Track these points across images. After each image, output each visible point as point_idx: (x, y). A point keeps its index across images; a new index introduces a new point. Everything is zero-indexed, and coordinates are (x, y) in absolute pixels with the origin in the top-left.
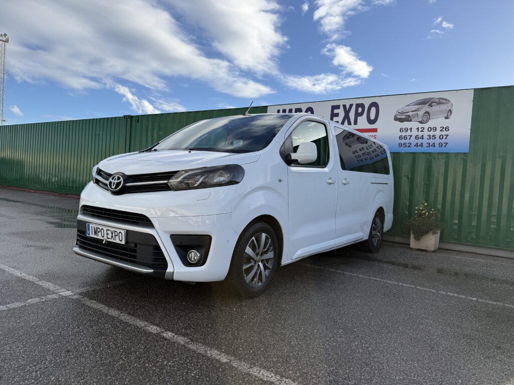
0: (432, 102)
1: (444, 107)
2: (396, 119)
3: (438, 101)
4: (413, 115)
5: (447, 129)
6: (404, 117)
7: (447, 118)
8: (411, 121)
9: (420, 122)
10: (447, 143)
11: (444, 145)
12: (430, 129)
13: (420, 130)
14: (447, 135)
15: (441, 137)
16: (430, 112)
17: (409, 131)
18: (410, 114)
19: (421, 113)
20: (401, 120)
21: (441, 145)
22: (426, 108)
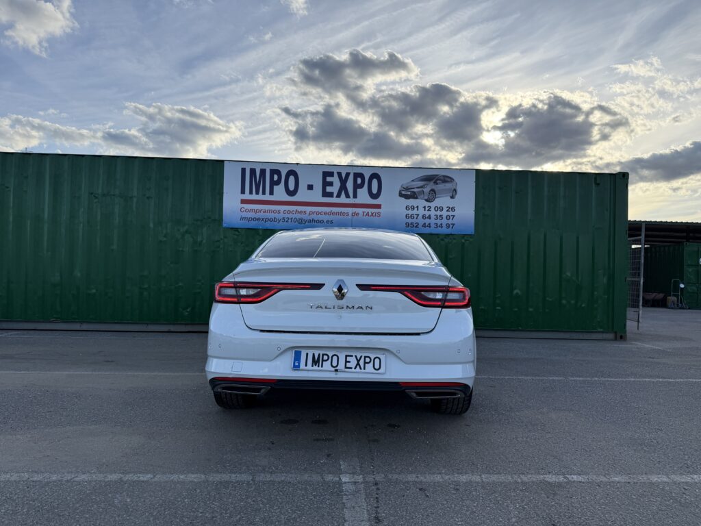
0: (437, 180)
1: (448, 186)
2: (401, 195)
3: (442, 178)
4: (419, 192)
5: (453, 209)
6: (409, 193)
7: (452, 197)
8: (416, 198)
9: (427, 200)
10: (454, 224)
11: (451, 226)
12: (437, 209)
13: (427, 209)
14: (454, 216)
15: (448, 217)
16: (436, 189)
17: (416, 209)
18: (416, 190)
19: (427, 190)
20: (407, 197)
21: (448, 226)
22: (431, 186)
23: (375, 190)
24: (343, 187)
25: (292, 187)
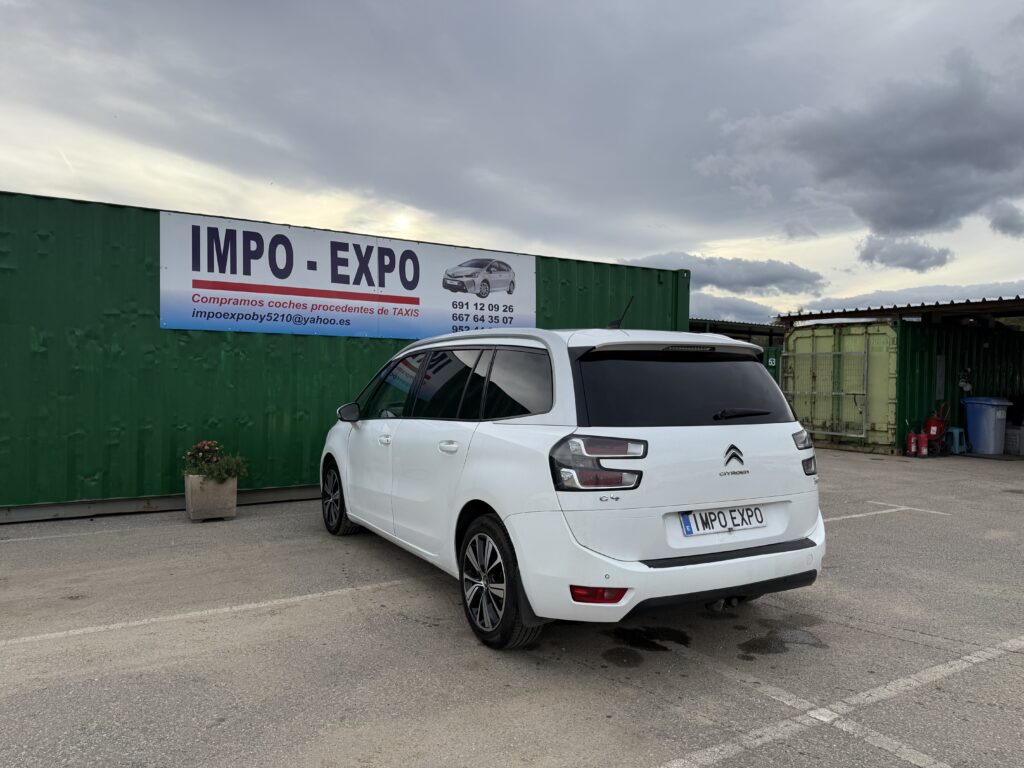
0: (491, 266)
1: (504, 276)
2: (446, 286)
3: (497, 264)
4: (469, 282)
6: (456, 283)
7: (509, 292)
8: (465, 291)
9: (478, 295)
13: (479, 307)
14: (512, 318)
16: (489, 280)
17: (465, 307)
18: (465, 280)
19: (478, 280)
20: (454, 289)
22: (483, 275)
23: (410, 277)
24: (363, 269)
25: (281, 263)
